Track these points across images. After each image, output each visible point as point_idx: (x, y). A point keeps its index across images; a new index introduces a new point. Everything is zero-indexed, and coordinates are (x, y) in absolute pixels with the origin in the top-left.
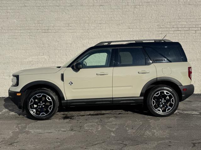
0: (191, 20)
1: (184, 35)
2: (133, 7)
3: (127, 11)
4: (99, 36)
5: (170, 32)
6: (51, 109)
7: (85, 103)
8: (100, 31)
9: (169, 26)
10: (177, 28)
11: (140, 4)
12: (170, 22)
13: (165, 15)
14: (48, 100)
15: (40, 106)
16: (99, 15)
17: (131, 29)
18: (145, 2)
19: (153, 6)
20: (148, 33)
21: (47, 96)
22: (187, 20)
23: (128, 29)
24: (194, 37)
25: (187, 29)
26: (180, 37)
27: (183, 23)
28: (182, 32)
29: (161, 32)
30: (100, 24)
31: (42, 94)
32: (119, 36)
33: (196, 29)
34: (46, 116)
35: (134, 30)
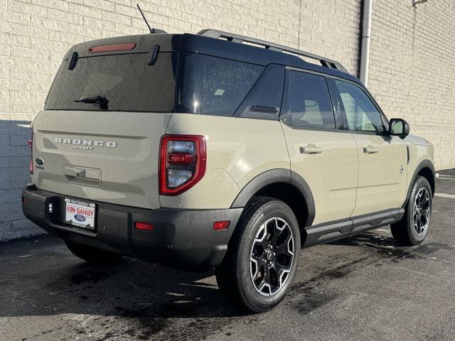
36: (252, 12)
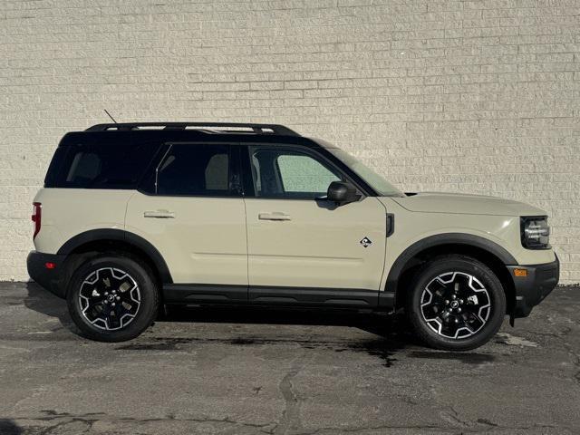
0: (290, 58)
1: (267, 105)
2: (116, 20)
3: (99, 32)
4: (22, 105)
5: (225, 94)
8: (24, 90)
9: (223, 78)
10: (247, 84)
11: (137, 11)
12: (225, 65)
13: (211, 43)
16: (20, 46)
17: (114, 86)
18: (151, 5)
19: (175, 17)
20: (162, 96)
22: (277, 60)
23: (106, 86)
24: (300, 111)
25: (277, 85)
26: (256, 111)
27: (264, 68)
28: (261, 95)
29: (199, 96)
30: (24, 69)
32: (77, 105)
33: (306, 85)
35: (121, 86)
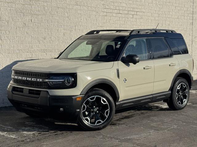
6: (108, 115)
7: (133, 104)
14: (102, 102)
15: (93, 112)
21: (102, 98)
31: (96, 96)
34: (103, 123)
36: (173, 4)
